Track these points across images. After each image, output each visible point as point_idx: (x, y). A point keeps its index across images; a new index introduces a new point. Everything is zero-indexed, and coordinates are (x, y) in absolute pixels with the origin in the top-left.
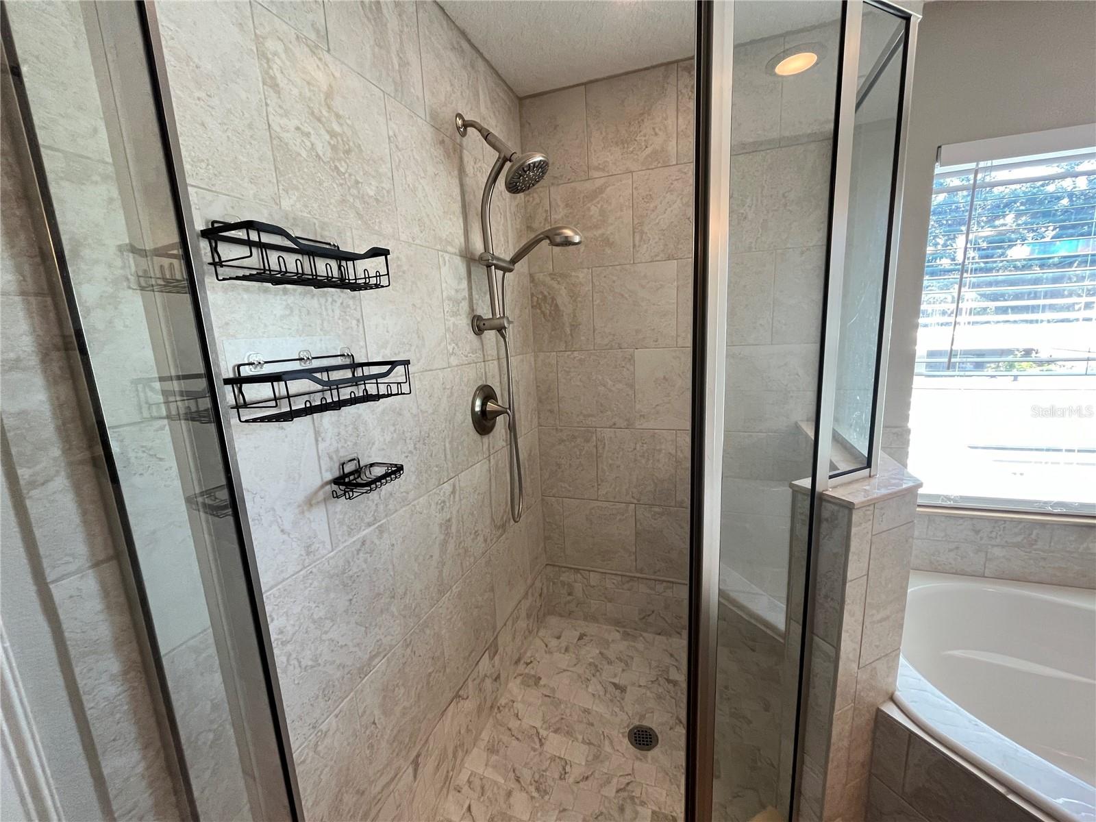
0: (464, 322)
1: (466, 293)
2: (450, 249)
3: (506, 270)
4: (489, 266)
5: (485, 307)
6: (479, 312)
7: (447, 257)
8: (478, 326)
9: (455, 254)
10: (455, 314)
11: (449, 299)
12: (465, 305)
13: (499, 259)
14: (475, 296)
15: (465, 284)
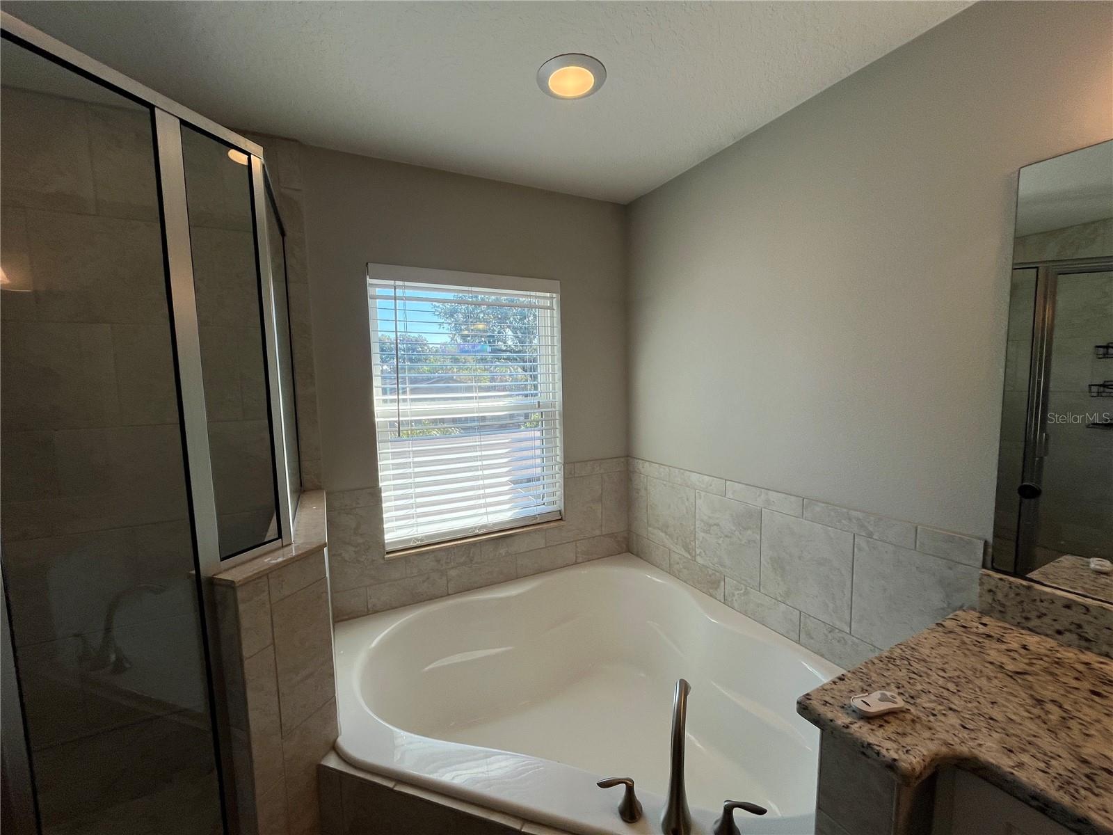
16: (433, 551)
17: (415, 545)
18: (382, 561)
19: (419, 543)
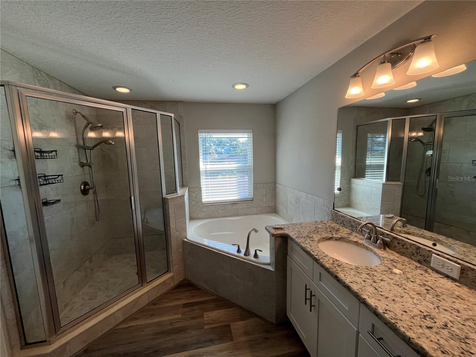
0: (77, 164)
1: (78, 157)
2: (72, 145)
3: (91, 150)
4: (85, 149)
5: (84, 160)
6: (82, 161)
7: (71, 147)
8: (82, 165)
9: (73, 146)
10: (74, 162)
11: (72, 158)
12: (78, 159)
13: (88, 147)
14: (81, 157)
15: (77, 154)
16: (215, 205)
17: (210, 203)
18: (201, 206)
19: (211, 202)
